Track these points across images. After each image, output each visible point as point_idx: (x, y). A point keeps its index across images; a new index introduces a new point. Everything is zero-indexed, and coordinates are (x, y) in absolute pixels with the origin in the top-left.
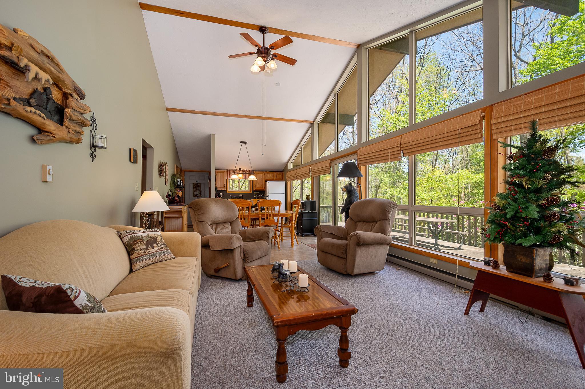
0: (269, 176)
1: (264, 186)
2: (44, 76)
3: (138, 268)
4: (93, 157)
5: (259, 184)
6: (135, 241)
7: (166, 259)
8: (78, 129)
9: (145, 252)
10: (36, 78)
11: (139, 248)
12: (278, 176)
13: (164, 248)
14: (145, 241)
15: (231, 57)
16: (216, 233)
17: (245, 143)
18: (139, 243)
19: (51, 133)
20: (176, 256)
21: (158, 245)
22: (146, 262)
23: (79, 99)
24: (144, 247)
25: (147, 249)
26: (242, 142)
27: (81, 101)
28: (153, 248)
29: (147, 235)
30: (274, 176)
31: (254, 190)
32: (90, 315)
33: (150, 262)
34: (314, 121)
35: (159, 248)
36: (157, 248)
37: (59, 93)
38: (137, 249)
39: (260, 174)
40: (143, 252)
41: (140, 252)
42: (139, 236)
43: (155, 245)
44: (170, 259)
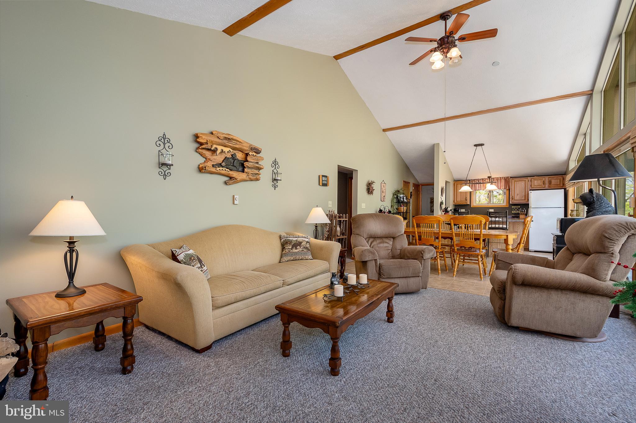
0: (537, 182)
1: (527, 197)
2: (226, 150)
3: (284, 261)
4: (275, 187)
5: (518, 195)
6: (287, 243)
7: (305, 259)
8: (256, 172)
9: (290, 251)
10: (222, 151)
11: (287, 248)
12: (554, 182)
13: (305, 250)
14: (292, 244)
15: (413, 63)
16: (371, 247)
17: (482, 145)
18: (288, 244)
19: (235, 178)
20: (314, 258)
21: (300, 248)
22: (289, 258)
23: (255, 154)
24: (291, 247)
25: (292, 249)
26: (476, 145)
27: (258, 155)
28: (296, 249)
29: (296, 239)
30: (547, 182)
31: (511, 203)
32: (183, 265)
33: (292, 258)
34: (592, 90)
35: (301, 250)
36: (299, 249)
37: (243, 155)
38: (286, 248)
39: (520, 181)
40: (288, 251)
41: (287, 250)
42: (290, 240)
43: (299, 247)
44: (308, 259)
